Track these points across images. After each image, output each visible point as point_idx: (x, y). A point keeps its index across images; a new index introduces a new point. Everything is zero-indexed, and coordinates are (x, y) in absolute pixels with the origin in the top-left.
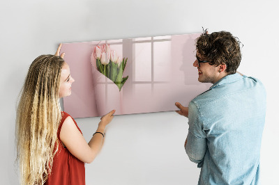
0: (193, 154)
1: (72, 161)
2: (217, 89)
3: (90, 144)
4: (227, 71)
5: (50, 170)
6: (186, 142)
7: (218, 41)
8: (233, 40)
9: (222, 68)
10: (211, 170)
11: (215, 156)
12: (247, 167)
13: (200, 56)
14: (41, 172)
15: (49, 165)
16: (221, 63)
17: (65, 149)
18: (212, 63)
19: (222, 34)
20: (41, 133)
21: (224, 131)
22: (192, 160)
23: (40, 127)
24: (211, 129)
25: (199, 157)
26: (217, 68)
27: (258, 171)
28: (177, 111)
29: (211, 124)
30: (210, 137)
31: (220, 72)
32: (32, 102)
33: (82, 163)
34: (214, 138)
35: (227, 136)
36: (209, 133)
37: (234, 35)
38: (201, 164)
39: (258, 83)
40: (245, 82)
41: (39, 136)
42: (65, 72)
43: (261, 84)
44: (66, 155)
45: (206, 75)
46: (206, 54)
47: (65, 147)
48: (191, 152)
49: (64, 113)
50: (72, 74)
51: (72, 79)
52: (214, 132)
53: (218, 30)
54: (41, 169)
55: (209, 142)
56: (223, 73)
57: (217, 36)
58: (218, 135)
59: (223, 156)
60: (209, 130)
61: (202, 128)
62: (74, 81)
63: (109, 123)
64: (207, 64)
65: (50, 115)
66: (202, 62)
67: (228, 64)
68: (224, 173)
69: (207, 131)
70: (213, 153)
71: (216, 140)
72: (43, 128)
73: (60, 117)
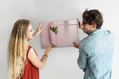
0: (81, 66)
1: (33, 68)
2: (92, 36)
3: (41, 60)
4: (97, 27)
5: (23, 72)
6: (78, 60)
7: (93, 14)
8: (99, 13)
9: (94, 26)
10: (89, 73)
11: (91, 66)
12: (106, 72)
13: (84, 21)
14: (19, 73)
15: (23, 70)
16: (94, 24)
17: (30, 63)
18: (90, 24)
19: (94, 10)
20: (19, 55)
21: (95, 55)
22: (81, 68)
23: (19, 53)
24: (89, 54)
25: (84, 67)
26: (92, 26)
27: (111, 73)
28: (74, 46)
29: (89, 52)
30: (89, 58)
31: (93, 28)
32: (15, 41)
33: (38, 69)
34: (91, 58)
35: (97, 57)
36: (89, 56)
37: (100, 11)
38: (85, 70)
39: (111, 33)
40: (105, 33)
41: (18, 57)
42: (30, 27)
43: (112, 33)
44: (30, 65)
45: (87, 30)
46: (87, 20)
47: (30, 62)
48: (80, 65)
49: (30, 46)
50: (33, 28)
51: (33, 31)
52: (91, 55)
53: (93, 9)
54: (19, 72)
55: (88, 60)
56: (95, 29)
57: (92, 12)
58: (93, 57)
59: (95, 66)
60: (88, 55)
61: (85, 54)
62: (34, 31)
63: (50, 51)
64: (88, 24)
65: (23, 47)
66: (85, 23)
67: (97, 24)
68: (95, 74)
69: (87, 55)
70: (90, 65)
71: (92, 59)
72: (20, 53)
73: (28, 48)
